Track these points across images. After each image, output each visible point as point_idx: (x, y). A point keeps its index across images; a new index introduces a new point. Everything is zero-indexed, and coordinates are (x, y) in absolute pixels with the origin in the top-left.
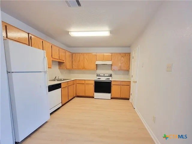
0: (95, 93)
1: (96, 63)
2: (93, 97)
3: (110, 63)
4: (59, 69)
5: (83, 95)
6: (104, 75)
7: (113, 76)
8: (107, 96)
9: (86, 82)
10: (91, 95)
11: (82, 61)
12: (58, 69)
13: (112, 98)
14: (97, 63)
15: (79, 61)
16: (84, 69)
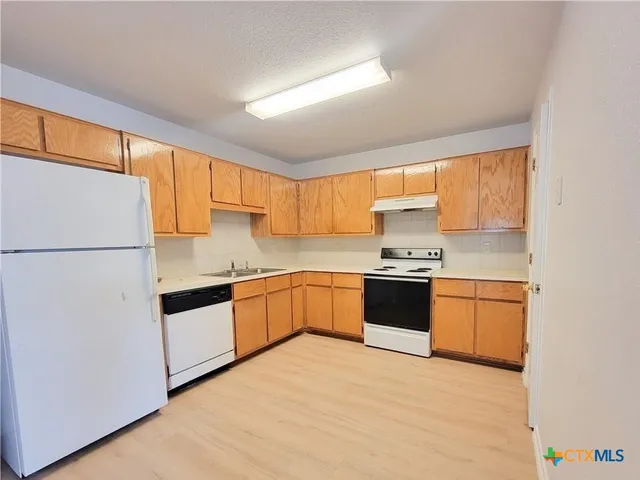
0: (366, 325)
1: (373, 209)
2: (361, 340)
3: (428, 202)
4: (253, 235)
5: (327, 327)
6: (410, 253)
7: (447, 256)
8: (416, 341)
9: (338, 281)
10: (354, 331)
11: (327, 204)
12: (250, 235)
13: (434, 354)
14: (381, 206)
15: (319, 204)
16: (334, 232)
